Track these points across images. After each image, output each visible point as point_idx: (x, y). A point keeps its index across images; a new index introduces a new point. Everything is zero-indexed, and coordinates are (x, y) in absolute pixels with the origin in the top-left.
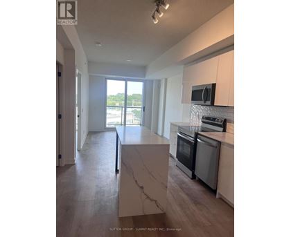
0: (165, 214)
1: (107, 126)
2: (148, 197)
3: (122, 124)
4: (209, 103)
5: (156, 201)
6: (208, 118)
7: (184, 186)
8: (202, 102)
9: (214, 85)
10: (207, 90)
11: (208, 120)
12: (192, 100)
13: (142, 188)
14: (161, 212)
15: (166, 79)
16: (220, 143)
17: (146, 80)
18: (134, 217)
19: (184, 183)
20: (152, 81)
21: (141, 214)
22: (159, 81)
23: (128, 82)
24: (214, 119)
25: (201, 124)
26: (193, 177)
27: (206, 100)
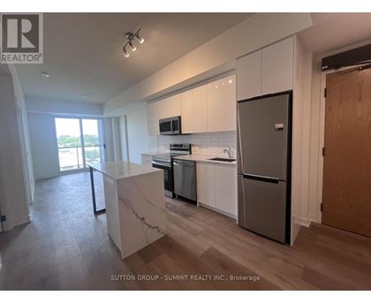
0: (166, 236)
1: (61, 170)
2: (150, 226)
4: (177, 132)
5: (157, 227)
6: (175, 146)
8: (171, 132)
9: (180, 117)
10: (174, 122)
11: (176, 147)
12: (161, 131)
13: (143, 219)
14: (163, 235)
15: (125, 117)
16: (195, 162)
18: (138, 252)
19: (167, 203)
21: (146, 245)
22: (118, 119)
23: (83, 121)
24: (181, 146)
25: (169, 151)
26: (174, 196)
27: (174, 130)
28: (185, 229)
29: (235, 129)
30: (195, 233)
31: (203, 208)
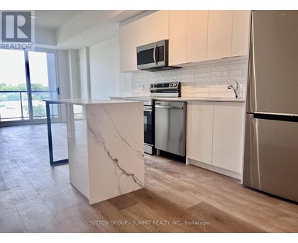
0: (144, 189)
2: (124, 172)
3: (22, 117)
4: (162, 63)
5: (133, 175)
6: (159, 85)
7: (148, 162)
8: (153, 65)
10: (158, 48)
13: (116, 160)
14: (140, 188)
15: (88, 49)
16: (186, 103)
17: (57, 51)
18: (110, 200)
19: (147, 160)
20: (66, 52)
24: (167, 85)
25: (149, 94)
26: (154, 152)
27: (157, 61)
28: (168, 184)
29: (246, 53)
30: (182, 189)
31: (194, 166)
